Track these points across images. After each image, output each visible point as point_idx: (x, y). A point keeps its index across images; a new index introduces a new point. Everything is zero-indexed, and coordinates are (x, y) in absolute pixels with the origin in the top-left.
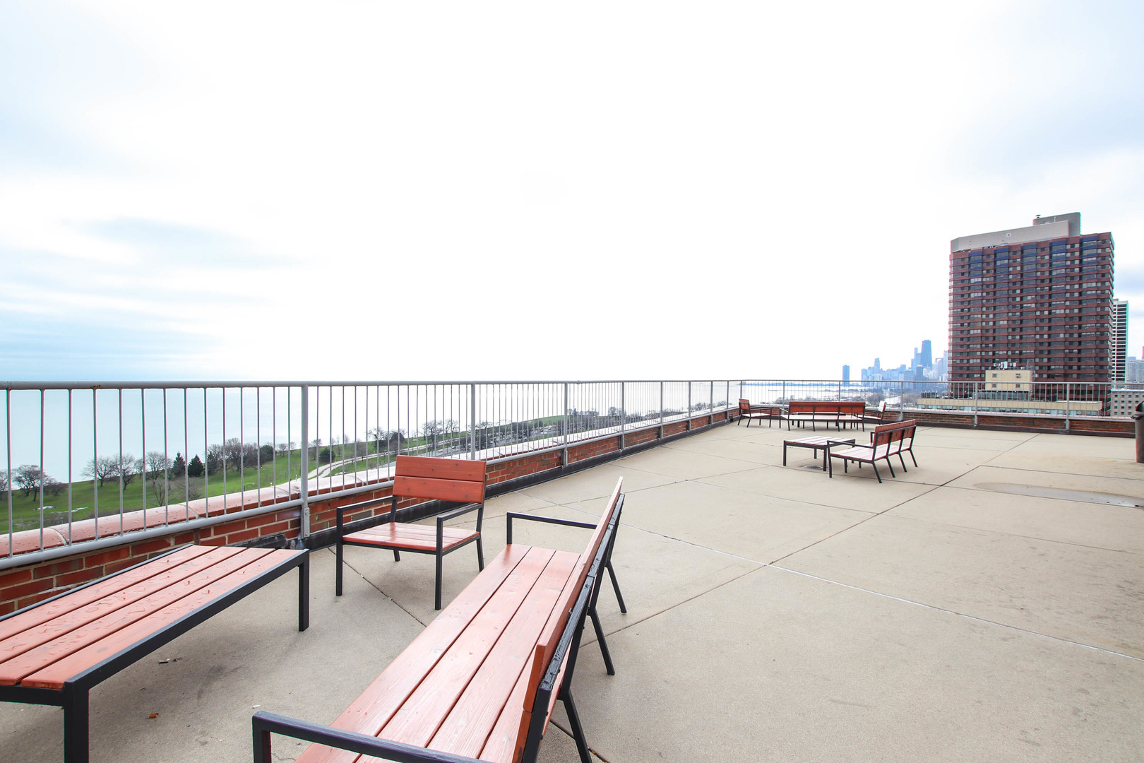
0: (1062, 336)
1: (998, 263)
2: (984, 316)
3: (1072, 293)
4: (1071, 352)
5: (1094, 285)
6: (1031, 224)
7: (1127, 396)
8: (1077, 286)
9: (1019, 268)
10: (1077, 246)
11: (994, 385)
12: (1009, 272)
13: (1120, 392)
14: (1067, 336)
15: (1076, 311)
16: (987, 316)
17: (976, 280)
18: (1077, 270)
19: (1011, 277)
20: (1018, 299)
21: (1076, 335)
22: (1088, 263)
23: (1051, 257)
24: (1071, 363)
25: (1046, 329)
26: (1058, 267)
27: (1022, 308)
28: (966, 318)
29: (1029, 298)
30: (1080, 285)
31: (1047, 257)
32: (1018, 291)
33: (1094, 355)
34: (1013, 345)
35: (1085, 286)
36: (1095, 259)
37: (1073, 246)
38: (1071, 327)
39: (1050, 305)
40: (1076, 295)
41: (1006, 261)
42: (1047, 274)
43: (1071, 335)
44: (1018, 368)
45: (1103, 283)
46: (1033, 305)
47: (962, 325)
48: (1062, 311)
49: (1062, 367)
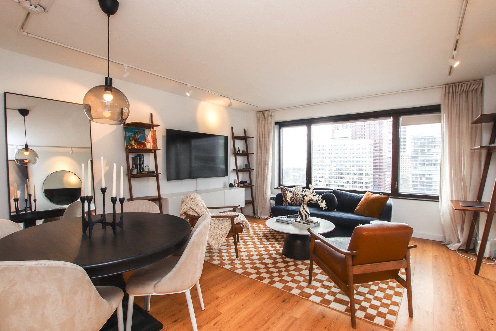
24: (371, 133)
49: (368, 134)
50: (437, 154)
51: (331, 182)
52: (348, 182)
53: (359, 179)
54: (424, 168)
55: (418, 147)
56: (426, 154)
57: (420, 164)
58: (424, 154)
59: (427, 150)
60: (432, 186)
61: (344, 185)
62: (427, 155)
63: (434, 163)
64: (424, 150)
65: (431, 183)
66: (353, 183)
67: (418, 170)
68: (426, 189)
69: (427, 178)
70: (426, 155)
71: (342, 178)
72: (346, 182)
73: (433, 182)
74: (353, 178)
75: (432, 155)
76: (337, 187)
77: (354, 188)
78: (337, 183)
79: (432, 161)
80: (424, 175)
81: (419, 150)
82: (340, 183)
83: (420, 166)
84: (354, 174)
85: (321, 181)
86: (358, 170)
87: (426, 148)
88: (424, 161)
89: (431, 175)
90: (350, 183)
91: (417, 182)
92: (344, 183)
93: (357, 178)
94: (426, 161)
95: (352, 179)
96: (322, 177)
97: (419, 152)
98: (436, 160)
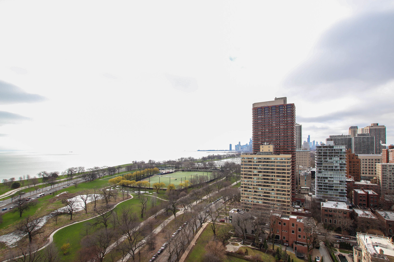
0: (282, 134)
1: (265, 112)
2: (262, 128)
3: (285, 121)
4: (285, 140)
5: (290, 119)
6: (274, 100)
7: (302, 152)
8: (286, 119)
9: (271, 113)
10: (286, 107)
11: (263, 150)
12: (268, 114)
13: (300, 151)
14: (284, 134)
15: (286, 127)
16: (263, 128)
17: (260, 117)
18: (286, 114)
19: (269, 116)
20: (271, 123)
21: (286, 134)
22: (289, 112)
23: (279, 110)
24: (285, 143)
25: (278, 132)
26: (281, 113)
27: (272, 126)
28: (257, 129)
29: (274, 123)
30: (287, 119)
31: (278, 110)
32: (271, 120)
33: (291, 140)
34: (270, 137)
35: (288, 119)
36: (290, 111)
37: (285, 107)
38: (285, 132)
39: (279, 125)
40: (286, 122)
41: (267, 111)
42: (278, 115)
43: (285, 134)
44: (269, 144)
45: (292, 119)
46: (275, 125)
47: (256, 131)
48: (282, 127)
49: (283, 144)
50: (337, 162)
51: (259, 189)
52: (273, 190)
53: (282, 188)
54: (327, 172)
55: (321, 155)
56: (328, 161)
57: (323, 169)
58: (327, 162)
59: (329, 158)
60: (333, 186)
61: (269, 192)
62: (329, 162)
63: (334, 168)
64: (327, 158)
65: (333, 184)
66: (277, 191)
67: (322, 173)
68: (329, 189)
69: (329, 181)
70: (328, 163)
71: (268, 186)
72: (271, 189)
73: (334, 183)
74: (277, 186)
75: (333, 162)
76: (263, 193)
77: (278, 195)
78: (263, 190)
79: (332, 166)
80: (327, 178)
81: (323, 158)
82: (266, 190)
83: (324, 170)
84: (278, 183)
85: (250, 187)
86: (281, 180)
87: (328, 157)
88: (326, 167)
89: (333, 178)
90: (275, 191)
91: (322, 183)
92: (269, 190)
93: (280, 187)
94: (328, 167)
95: (276, 187)
96: (250, 184)
97: (323, 160)
98: (336, 167)
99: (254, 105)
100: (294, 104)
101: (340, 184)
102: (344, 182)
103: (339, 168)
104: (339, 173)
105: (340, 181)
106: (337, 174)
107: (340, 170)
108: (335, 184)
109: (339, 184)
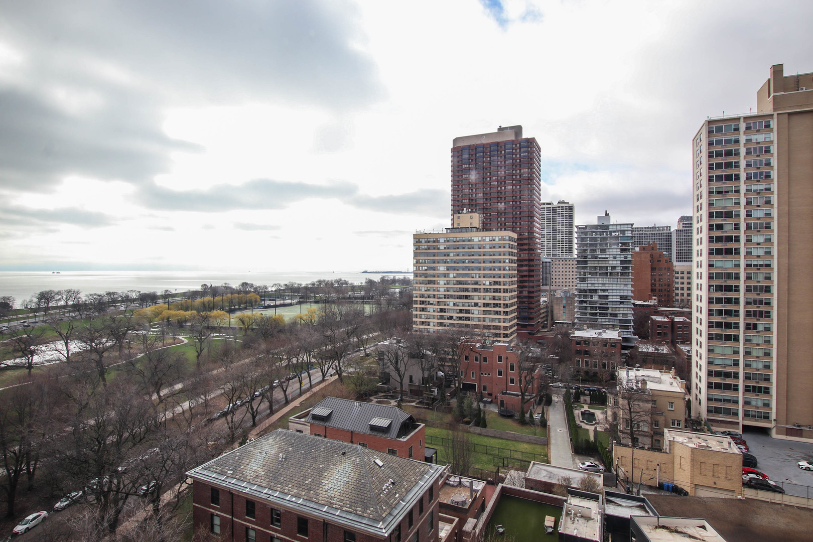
0: (511, 203)
1: (478, 155)
2: (470, 191)
3: (516, 176)
4: (516, 214)
5: (527, 170)
6: (497, 131)
8: (518, 171)
9: (489, 159)
10: (518, 145)
11: (458, 224)
12: (483, 161)
14: (514, 203)
15: (518, 187)
16: (472, 190)
17: (466, 166)
18: (518, 161)
19: (484, 164)
20: (488, 179)
21: (518, 203)
22: (524, 156)
23: (505, 152)
24: (516, 221)
25: (503, 199)
26: (509, 159)
27: (490, 185)
28: (460, 191)
29: (494, 178)
30: (520, 170)
31: (503, 152)
32: (488, 174)
33: (527, 215)
34: (487, 209)
35: (522, 171)
36: (527, 154)
37: (516, 145)
38: (516, 198)
39: (505, 184)
40: (518, 177)
41: (482, 154)
42: (503, 163)
43: (516, 202)
45: (531, 169)
46: (496, 183)
47: (458, 196)
48: (511, 187)
49: (511, 223)
50: (615, 258)
51: (448, 305)
52: (476, 305)
53: (494, 299)
54: (596, 280)
55: (586, 245)
56: (599, 256)
57: (590, 273)
58: (596, 258)
59: (599, 251)
60: (607, 308)
61: (469, 310)
62: (600, 258)
63: (610, 271)
64: (596, 251)
65: (607, 304)
66: (484, 306)
67: (586, 282)
68: (600, 314)
69: (600, 297)
70: (598, 259)
71: (466, 297)
72: (473, 304)
73: (609, 301)
74: (484, 297)
75: (607, 258)
76: (457, 313)
77: (486, 314)
78: (458, 306)
79: (607, 267)
80: (596, 291)
81: (589, 251)
82: (463, 306)
83: (590, 276)
84: (486, 290)
85: (431, 302)
86: (492, 284)
87: (598, 248)
88: (595, 268)
89: (607, 290)
90: (480, 307)
91: (586, 302)
92: (469, 306)
93: (491, 297)
94: (598, 268)
95: (482, 298)
96: (432, 296)
97: (588, 253)
98: (614, 268)
99: (455, 141)
100: (534, 138)
101: (622, 303)
102: (628, 298)
103: (618, 270)
104: (619, 280)
105: (621, 297)
106: (615, 283)
107: (622, 274)
108: (611, 303)
109: (619, 303)
